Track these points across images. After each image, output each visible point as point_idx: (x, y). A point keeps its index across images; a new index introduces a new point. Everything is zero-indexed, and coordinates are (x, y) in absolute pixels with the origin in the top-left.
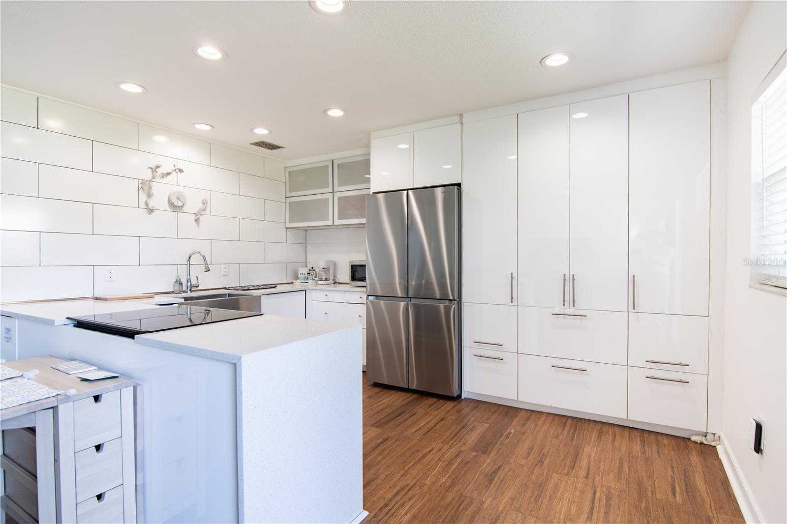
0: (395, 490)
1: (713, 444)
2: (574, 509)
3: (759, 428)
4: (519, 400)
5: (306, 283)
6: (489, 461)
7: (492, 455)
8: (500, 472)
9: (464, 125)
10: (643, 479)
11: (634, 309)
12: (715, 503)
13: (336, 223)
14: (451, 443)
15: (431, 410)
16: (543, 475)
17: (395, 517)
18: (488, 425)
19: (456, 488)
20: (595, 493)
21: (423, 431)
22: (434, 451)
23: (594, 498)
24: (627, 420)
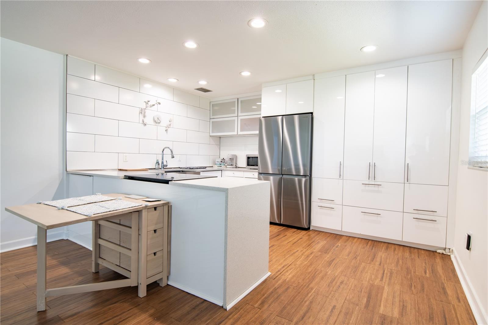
0: (282, 265)
1: (449, 254)
2: (373, 277)
3: (469, 237)
4: (342, 230)
5: (220, 166)
6: (328, 256)
7: (330, 253)
8: (334, 261)
9: (315, 81)
10: (409, 267)
11: (408, 181)
12: (446, 278)
13: (239, 134)
14: (307, 248)
15: (294, 234)
16: (357, 263)
17: (284, 275)
18: (326, 242)
19: (313, 266)
20: (384, 271)
21: (291, 243)
22: (299, 251)
23: (384, 273)
24: (402, 241)
